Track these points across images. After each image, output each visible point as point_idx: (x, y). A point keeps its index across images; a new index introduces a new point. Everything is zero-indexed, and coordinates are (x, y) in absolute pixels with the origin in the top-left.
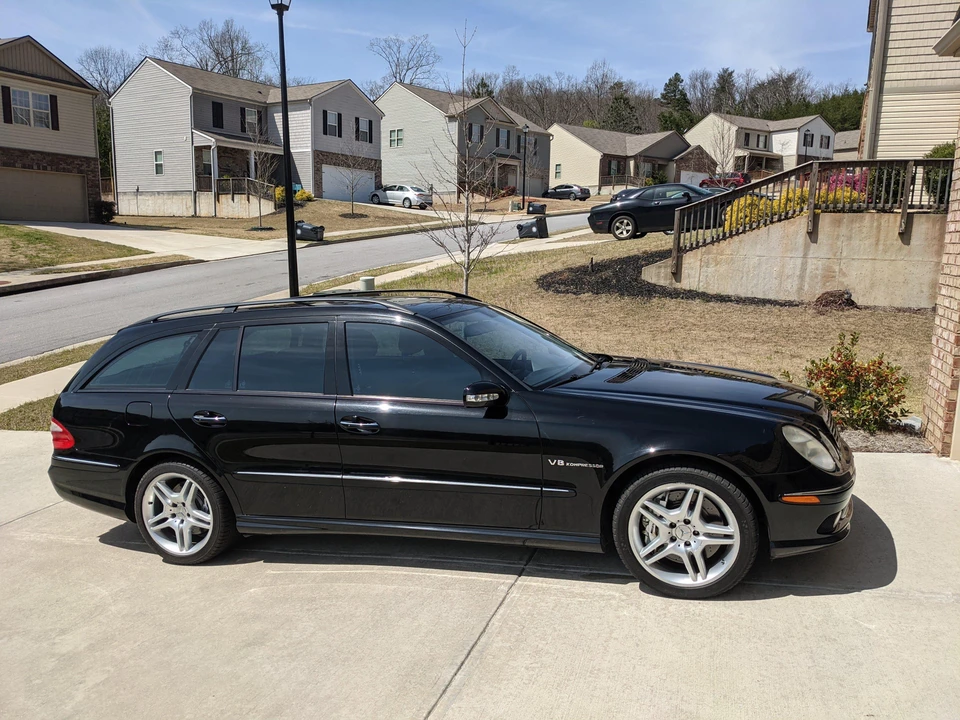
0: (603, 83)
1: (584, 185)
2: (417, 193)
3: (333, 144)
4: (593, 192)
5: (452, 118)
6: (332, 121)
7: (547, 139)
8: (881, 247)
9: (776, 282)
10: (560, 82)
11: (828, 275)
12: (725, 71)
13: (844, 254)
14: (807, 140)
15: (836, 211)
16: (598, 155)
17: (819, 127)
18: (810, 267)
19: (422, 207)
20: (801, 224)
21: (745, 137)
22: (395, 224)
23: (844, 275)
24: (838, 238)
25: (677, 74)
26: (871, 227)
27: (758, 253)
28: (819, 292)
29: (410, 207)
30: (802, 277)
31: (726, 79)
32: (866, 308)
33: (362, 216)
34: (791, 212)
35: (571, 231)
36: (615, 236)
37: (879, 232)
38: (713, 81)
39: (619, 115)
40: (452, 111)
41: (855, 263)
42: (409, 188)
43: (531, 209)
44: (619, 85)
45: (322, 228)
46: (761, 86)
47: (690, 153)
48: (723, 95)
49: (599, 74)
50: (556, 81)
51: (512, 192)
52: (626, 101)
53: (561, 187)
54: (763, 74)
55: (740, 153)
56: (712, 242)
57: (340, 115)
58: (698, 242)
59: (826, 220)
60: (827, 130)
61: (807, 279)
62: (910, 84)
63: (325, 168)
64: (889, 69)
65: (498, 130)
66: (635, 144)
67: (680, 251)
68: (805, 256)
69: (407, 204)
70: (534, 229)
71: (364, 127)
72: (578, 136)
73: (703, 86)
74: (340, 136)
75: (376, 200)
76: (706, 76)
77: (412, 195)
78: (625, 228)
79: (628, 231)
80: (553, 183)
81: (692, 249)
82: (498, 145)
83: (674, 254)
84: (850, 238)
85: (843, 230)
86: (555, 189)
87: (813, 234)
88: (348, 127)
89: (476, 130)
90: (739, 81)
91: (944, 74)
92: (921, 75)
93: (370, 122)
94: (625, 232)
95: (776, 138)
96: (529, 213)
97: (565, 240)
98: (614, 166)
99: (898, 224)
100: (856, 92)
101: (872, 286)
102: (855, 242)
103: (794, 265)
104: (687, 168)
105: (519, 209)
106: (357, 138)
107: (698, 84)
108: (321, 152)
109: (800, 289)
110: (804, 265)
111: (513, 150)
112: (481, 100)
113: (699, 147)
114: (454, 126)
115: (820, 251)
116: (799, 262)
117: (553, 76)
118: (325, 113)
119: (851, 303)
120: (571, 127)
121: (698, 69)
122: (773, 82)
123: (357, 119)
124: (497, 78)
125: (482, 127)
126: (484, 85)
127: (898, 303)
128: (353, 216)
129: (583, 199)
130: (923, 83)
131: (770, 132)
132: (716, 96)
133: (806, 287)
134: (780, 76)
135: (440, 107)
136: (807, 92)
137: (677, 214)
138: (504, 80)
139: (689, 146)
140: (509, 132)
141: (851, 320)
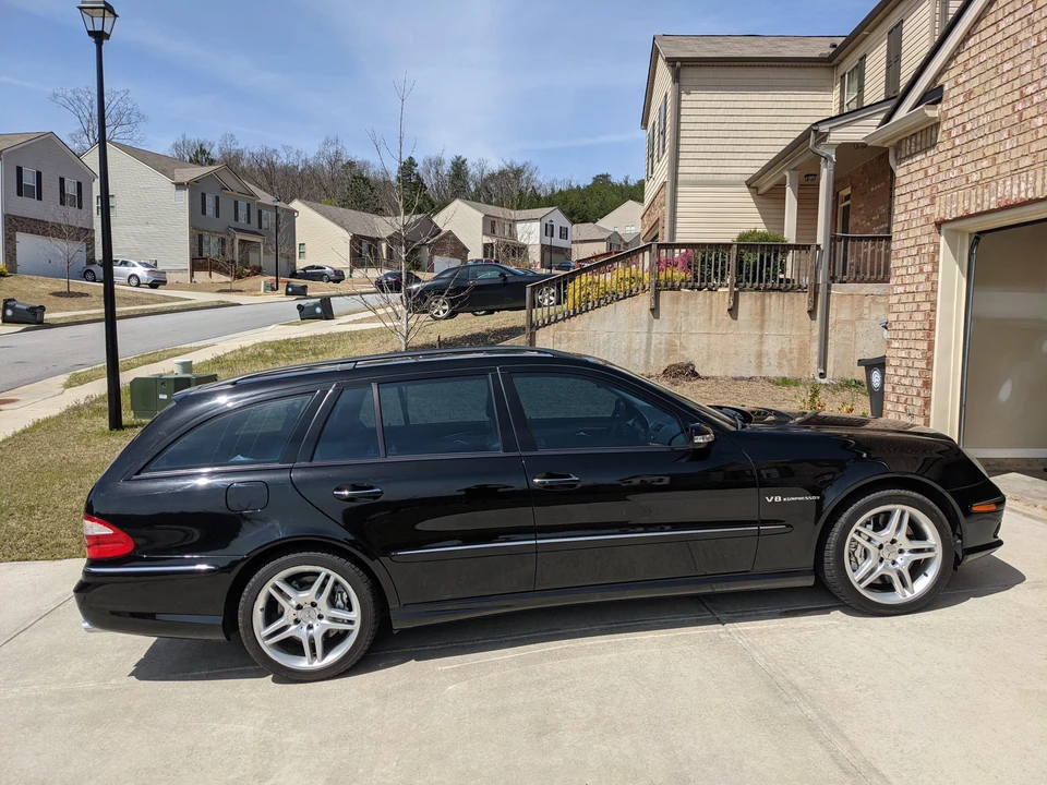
0: (336, 161)
1: (337, 266)
2: (148, 269)
3: (28, 208)
4: (347, 273)
5: (179, 186)
6: (29, 179)
7: (292, 214)
8: (714, 322)
9: (625, 356)
10: (288, 156)
11: (671, 349)
12: (459, 158)
13: (684, 329)
14: (548, 230)
15: (673, 288)
16: (347, 236)
17: (559, 219)
18: (654, 342)
19: (154, 285)
20: (644, 301)
21: (490, 225)
22: (128, 305)
23: (685, 348)
24: (676, 314)
25: (411, 158)
26: (705, 303)
27: (607, 329)
28: (664, 365)
29: (138, 285)
30: (648, 351)
31: (459, 167)
32: (707, 378)
33: (81, 295)
34: (635, 290)
35: (354, 313)
36: (432, 316)
37: (711, 308)
38: (446, 168)
39: (359, 195)
40: (179, 179)
41: (692, 337)
42: (136, 263)
43: (290, 290)
44: (351, 164)
45: (42, 308)
46: (492, 177)
47: (442, 238)
48: (458, 182)
49: (332, 150)
50: (283, 155)
51: (258, 271)
52: (366, 181)
53: (313, 267)
54: (495, 165)
55: (487, 240)
56: (564, 319)
57: (39, 174)
58: (550, 319)
59: (665, 296)
60: (565, 223)
61: (653, 353)
62: (700, 178)
63: (21, 237)
64: (681, 163)
65: (236, 203)
66: (384, 227)
67: (534, 326)
68: (649, 332)
69: (134, 281)
70: (318, 310)
71: (71, 189)
72: (323, 214)
73: (437, 172)
74: (40, 198)
75: (89, 276)
76: (439, 162)
77: (141, 271)
78: (442, 308)
79: (444, 311)
80: (301, 264)
81: (544, 325)
82: (236, 219)
83: (528, 331)
84: (687, 314)
85: (681, 307)
86: (304, 270)
87: (655, 311)
88: (51, 190)
89: (210, 201)
90: (472, 170)
91: (727, 170)
92: (708, 170)
93: (79, 184)
94: (441, 312)
95: (519, 226)
96: (288, 294)
97: (355, 322)
98: (365, 247)
99: (727, 300)
100: (578, 187)
101: (709, 358)
102: (692, 318)
103: (640, 340)
104: (440, 253)
105: (273, 289)
106: (62, 203)
107: (433, 170)
108: (15, 217)
109: (647, 362)
110: (649, 340)
111: (254, 225)
112: (214, 168)
113: (450, 232)
114: (185, 194)
115: (662, 326)
116: (645, 336)
117: (280, 149)
118: (19, 170)
119: (695, 374)
120: (314, 204)
121: (433, 155)
122: (502, 173)
123: (62, 180)
124: (212, 146)
125: (217, 198)
126: (203, 152)
127: (732, 373)
128: (70, 294)
129: (338, 281)
130: (711, 177)
131: (514, 221)
132: (452, 182)
133: (652, 361)
134: (511, 167)
135: (164, 172)
136: (536, 185)
137: (528, 291)
138: (221, 149)
139: (440, 231)
140: (248, 205)
141: (703, 389)
